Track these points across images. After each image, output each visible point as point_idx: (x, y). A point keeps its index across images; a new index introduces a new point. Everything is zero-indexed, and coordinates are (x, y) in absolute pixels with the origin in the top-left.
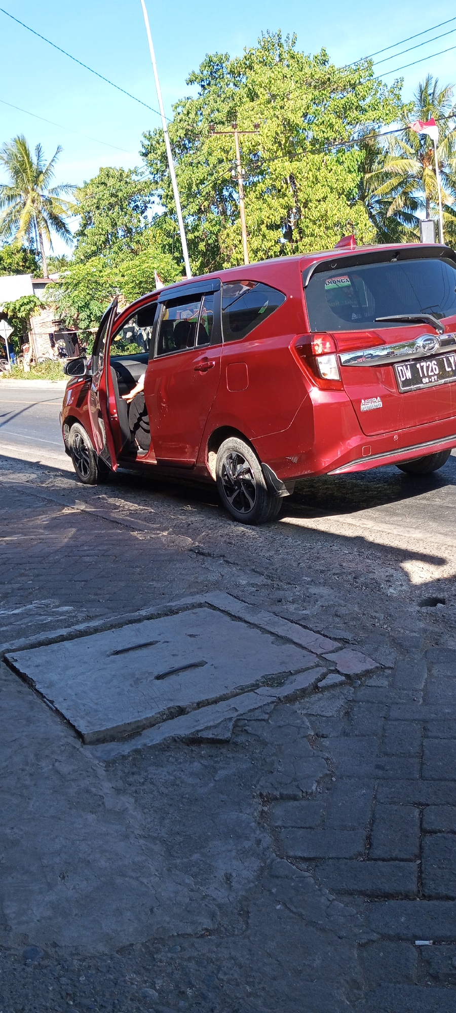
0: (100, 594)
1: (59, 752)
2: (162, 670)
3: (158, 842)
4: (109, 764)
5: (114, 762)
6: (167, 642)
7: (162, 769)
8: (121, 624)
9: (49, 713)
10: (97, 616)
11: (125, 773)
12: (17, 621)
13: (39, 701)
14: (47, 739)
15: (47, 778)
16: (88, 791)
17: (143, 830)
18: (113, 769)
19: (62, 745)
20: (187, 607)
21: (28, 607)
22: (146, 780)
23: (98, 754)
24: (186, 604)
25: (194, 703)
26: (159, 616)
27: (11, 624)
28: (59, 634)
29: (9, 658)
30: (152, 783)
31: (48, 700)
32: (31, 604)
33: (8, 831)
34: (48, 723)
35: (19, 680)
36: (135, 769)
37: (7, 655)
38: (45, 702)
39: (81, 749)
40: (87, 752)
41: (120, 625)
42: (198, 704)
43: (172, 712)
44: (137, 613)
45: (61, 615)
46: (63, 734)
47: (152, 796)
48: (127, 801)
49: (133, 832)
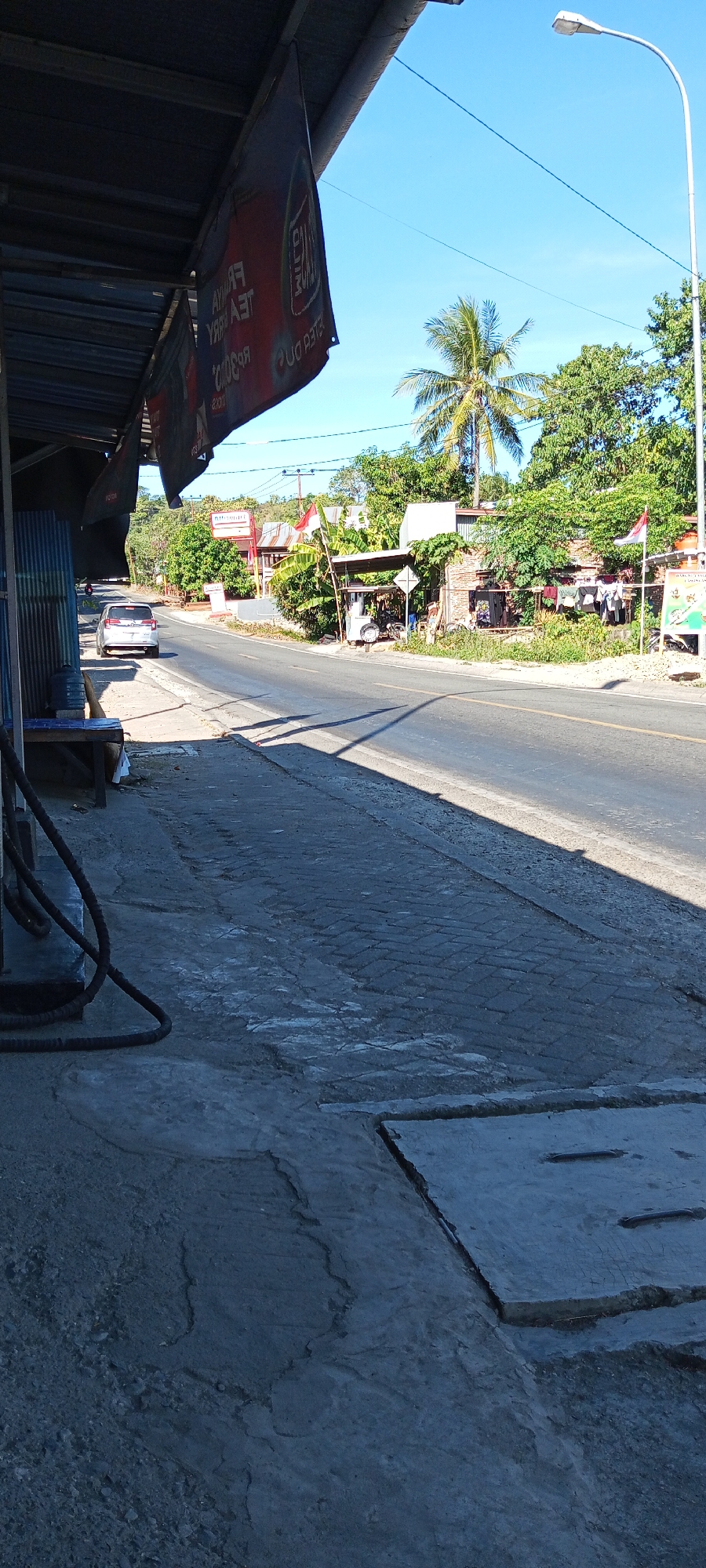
0: (528, 1041)
1: (464, 1328)
2: (634, 1210)
3: (622, 1545)
4: (543, 1369)
5: (551, 1368)
6: (640, 1157)
7: (630, 1401)
8: (563, 1105)
9: (448, 1248)
10: (522, 1081)
11: (567, 1393)
12: (401, 1065)
13: (432, 1221)
14: (447, 1299)
15: (446, 1375)
16: (510, 1417)
17: (598, 1514)
18: (549, 1380)
19: (469, 1317)
20: (673, 1097)
21: (417, 1042)
22: (603, 1416)
23: (525, 1346)
24: (671, 1091)
25: (688, 1287)
26: (624, 1104)
27: (391, 1067)
28: (465, 1103)
29: (389, 1131)
30: (612, 1425)
31: (446, 1221)
32: (422, 1037)
33: (384, 1461)
34: (447, 1268)
35: (402, 1172)
36: (584, 1391)
37: (387, 1124)
38: (441, 1225)
39: (498, 1330)
40: (506, 1336)
41: (560, 1107)
42: (695, 1291)
43: (648, 1296)
44: (588, 1091)
45: (467, 1068)
46: (469, 1295)
47: (612, 1450)
48: (571, 1451)
49: (582, 1516)
